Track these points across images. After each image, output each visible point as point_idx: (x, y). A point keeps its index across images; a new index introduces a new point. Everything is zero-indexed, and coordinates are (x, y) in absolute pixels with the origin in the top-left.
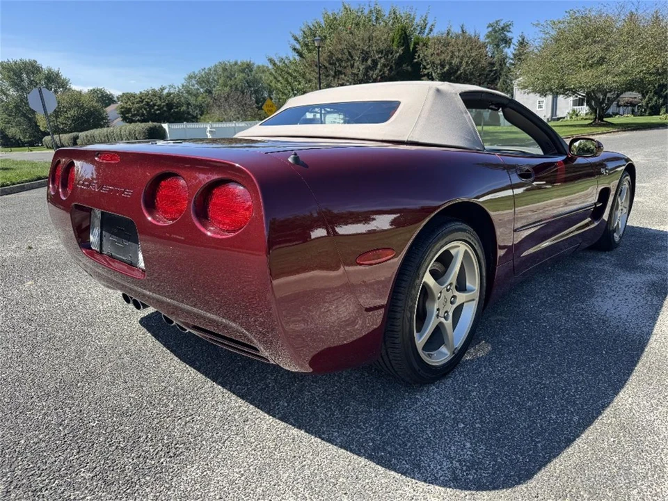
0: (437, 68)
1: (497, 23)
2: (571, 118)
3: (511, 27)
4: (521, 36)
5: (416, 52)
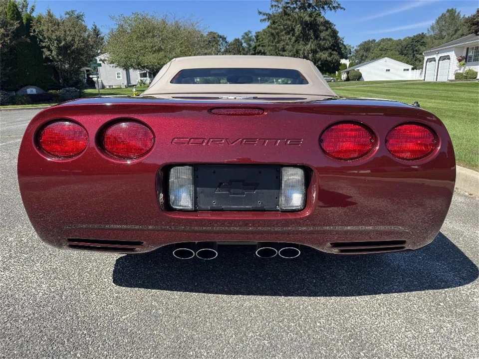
0: (54, 43)
1: (72, 12)
2: (141, 85)
3: (83, 17)
4: (94, 25)
5: (31, 27)
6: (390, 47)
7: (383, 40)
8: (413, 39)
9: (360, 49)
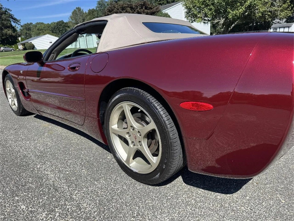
6: (44, 28)
7: (38, 24)
8: (57, 24)
9: (24, 29)
